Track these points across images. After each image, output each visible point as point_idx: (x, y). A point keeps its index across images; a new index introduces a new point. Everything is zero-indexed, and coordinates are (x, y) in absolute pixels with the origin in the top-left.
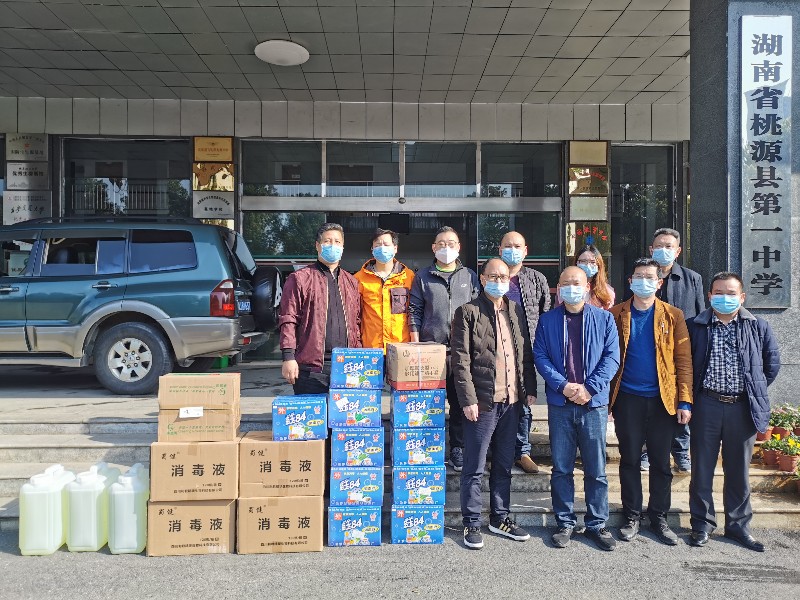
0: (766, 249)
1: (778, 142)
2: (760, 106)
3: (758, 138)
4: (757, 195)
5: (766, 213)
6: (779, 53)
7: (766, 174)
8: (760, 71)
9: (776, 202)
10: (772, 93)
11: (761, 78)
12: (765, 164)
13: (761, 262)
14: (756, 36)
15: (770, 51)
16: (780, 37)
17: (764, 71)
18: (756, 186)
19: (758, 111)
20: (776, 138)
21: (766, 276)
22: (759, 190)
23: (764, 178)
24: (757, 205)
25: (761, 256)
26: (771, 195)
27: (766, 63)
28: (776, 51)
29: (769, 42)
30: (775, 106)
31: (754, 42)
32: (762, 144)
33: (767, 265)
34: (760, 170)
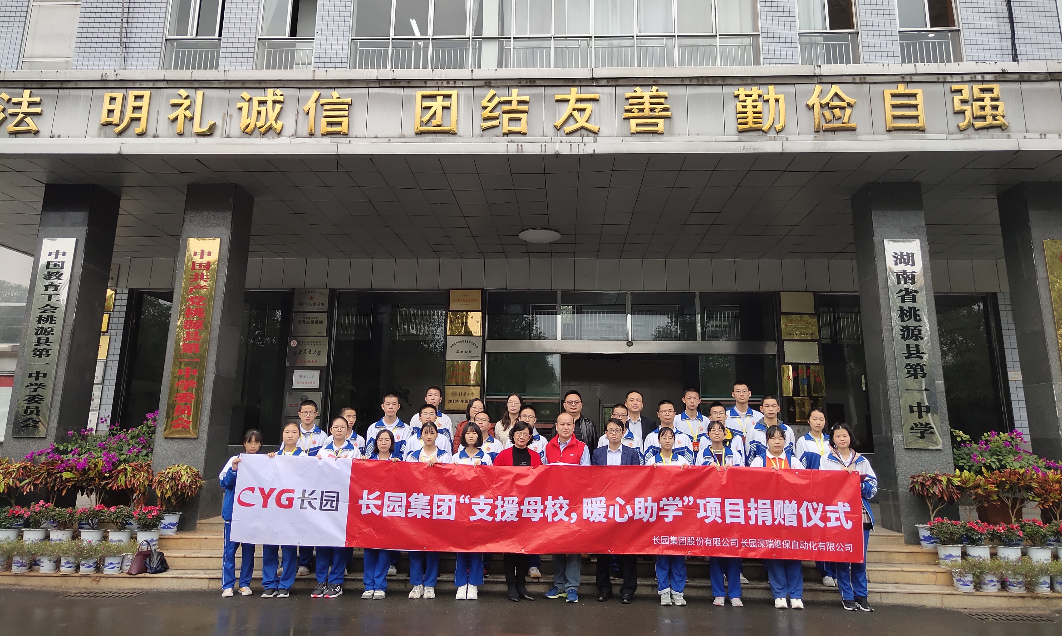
0: (919, 405)
1: (919, 326)
2: (903, 301)
3: (904, 324)
4: (908, 365)
5: (916, 377)
6: (913, 265)
7: (913, 351)
8: (901, 277)
9: (922, 370)
10: (911, 292)
11: (902, 282)
12: (911, 342)
13: (916, 414)
14: (896, 254)
15: (907, 264)
16: (913, 254)
17: (903, 277)
18: (907, 358)
19: (902, 305)
20: (916, 324)
21: (921, 424)
22: (909, 361)
23: (912, 352)
24: (909, 372)
25: (915, 409)
26: (918, 364)
27: (904, 272)
28: (911, 263)
29: (905, 257)
30: (914, 301)
31: (895, 257)
32: (907, 327)
33: (920, 416)
34: (908, 346)
